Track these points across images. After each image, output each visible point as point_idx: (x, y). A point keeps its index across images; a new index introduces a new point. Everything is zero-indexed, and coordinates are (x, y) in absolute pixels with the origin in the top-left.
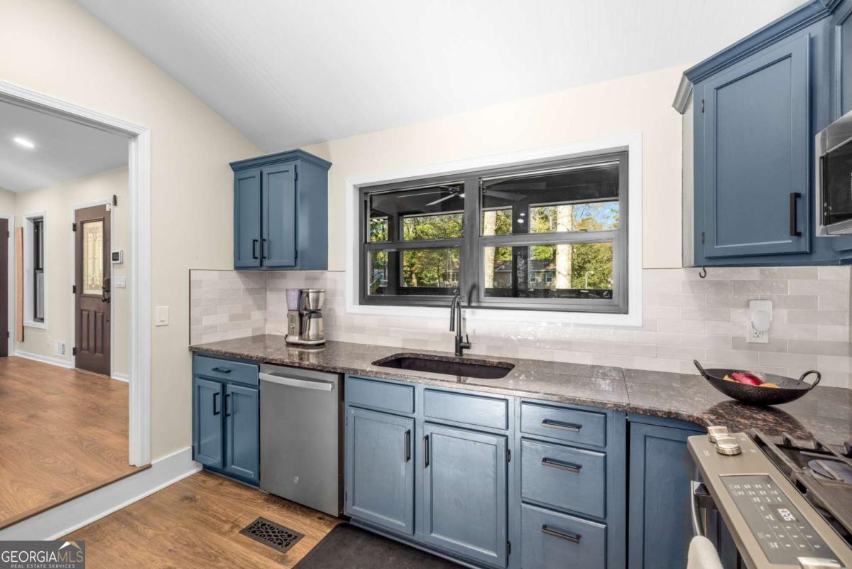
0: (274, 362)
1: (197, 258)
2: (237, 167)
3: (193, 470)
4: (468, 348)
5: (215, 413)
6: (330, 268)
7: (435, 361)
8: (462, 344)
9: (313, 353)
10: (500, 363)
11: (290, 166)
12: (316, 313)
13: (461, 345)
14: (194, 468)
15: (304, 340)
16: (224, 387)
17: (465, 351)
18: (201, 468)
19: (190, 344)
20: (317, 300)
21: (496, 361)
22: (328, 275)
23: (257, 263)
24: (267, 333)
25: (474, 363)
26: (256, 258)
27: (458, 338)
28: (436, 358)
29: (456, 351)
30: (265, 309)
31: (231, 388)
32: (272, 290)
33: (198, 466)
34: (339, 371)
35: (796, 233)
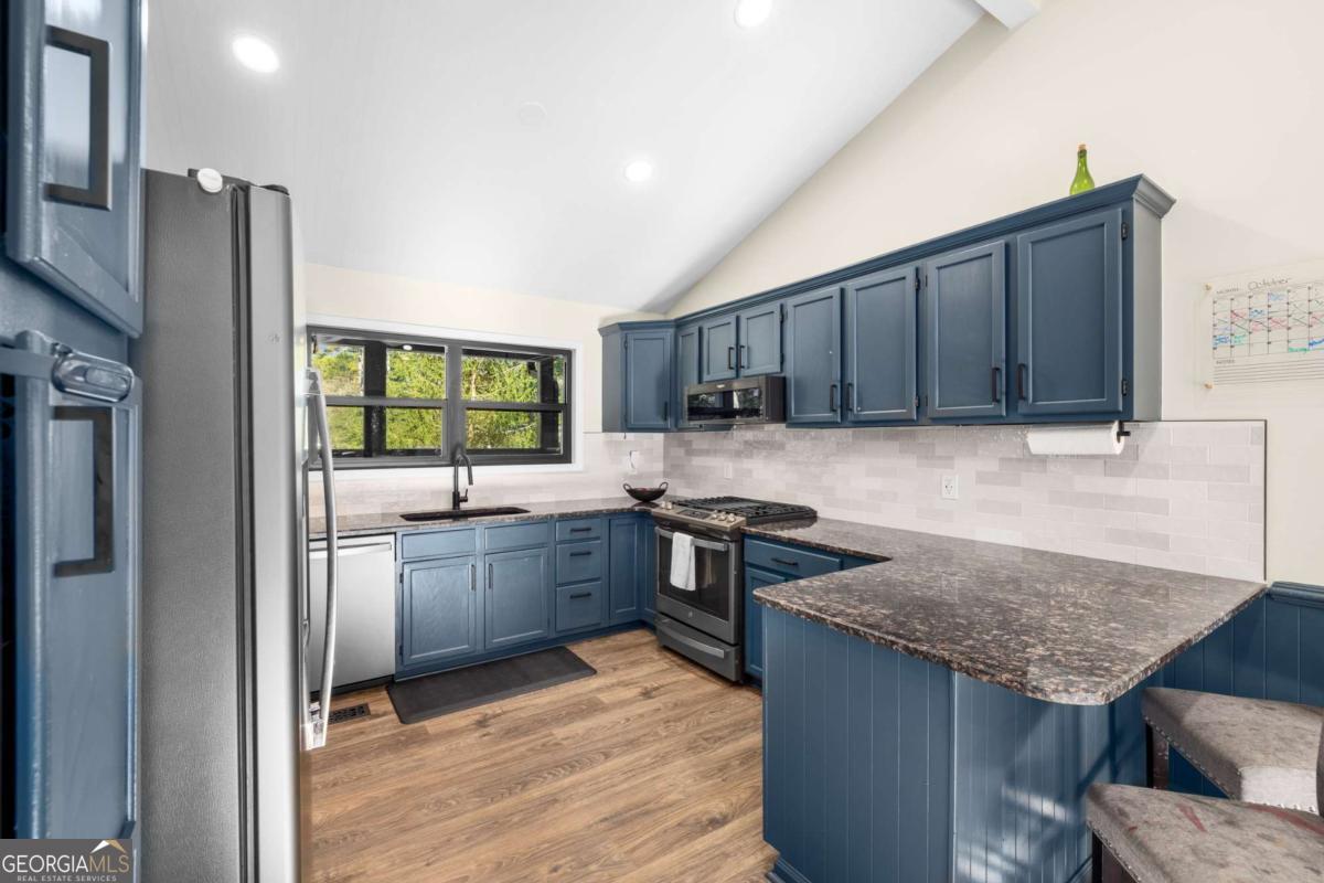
7: (439, 516)
8: (460, 499)
10: (499, 509)
13: (457, 499)
27: (456, 493)
29: (456, 505)
34: (393, 530)
35: (666, 419)
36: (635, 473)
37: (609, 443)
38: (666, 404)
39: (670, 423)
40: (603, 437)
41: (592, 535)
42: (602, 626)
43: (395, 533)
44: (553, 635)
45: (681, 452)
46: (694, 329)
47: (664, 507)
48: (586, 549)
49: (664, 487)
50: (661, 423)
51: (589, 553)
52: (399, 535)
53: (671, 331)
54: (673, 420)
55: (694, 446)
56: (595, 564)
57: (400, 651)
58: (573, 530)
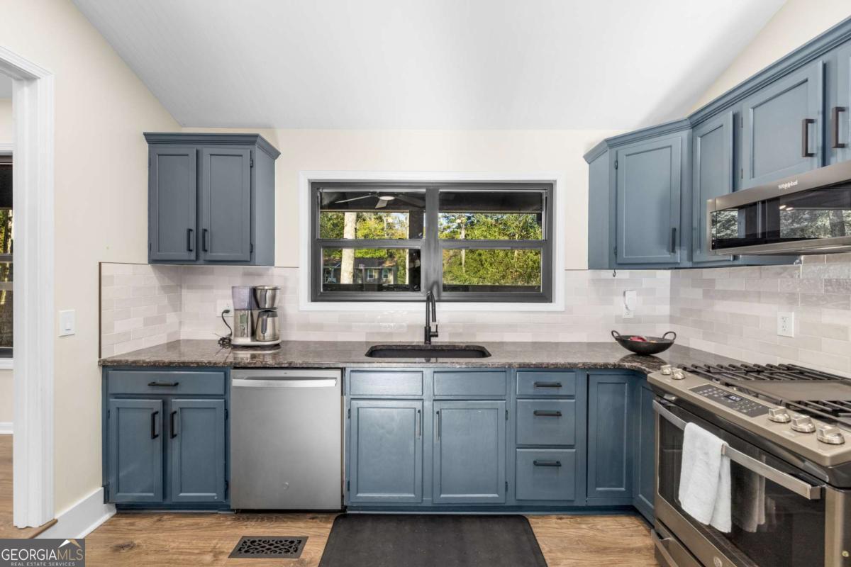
0: (252, 366)
1: (108, 248)
2: (153, 139)
3: (105, 515)
4: (437, 336)
5: (154, 436)
6: (276, 265)
7: (409, 350)
8: (431, 334)
9: (269, 354)
10: (467, 346)
11: (244, 151)
12: (271, 312)
13: (429, 334)
14: (106, 513)
15: (257, 341)
16: (164, 404)
17: (433, 339)
18: (115, 512)
19: (100, 356)
20: (273, 298)
21: (465, 345)
22: (274, 271)
23: (193, 256)
24: (182, 337)
25: (445, 348)
26: (191, 251)
27: (428, 328)
28: (409, 348)
29: (426, 339)
30: (181, 310)
31: (176, 403)
32: (189, 288)
33: (110, 510)
34: (341, 365)
35: (673, 251)
36: (631, 316)
37: (595, 282)
38: (674, 230)
39: (681, 255)
40: (589, 274)
41: (562, 391)
42: (575, 504)
43: (343, 370)
44: (512, 502)
45: (698, 293)
46: (726, 118)
47: (668, 375)
48: (555, 409)
49: (670, 337)
50: (666, 256)
51: (558, 414)
52: (348, 371)
53: (685, 134)
54: (685, 253)
55: (718, 287)
56: (569, 426)
57: (346, 486)
58: (538, 385)
